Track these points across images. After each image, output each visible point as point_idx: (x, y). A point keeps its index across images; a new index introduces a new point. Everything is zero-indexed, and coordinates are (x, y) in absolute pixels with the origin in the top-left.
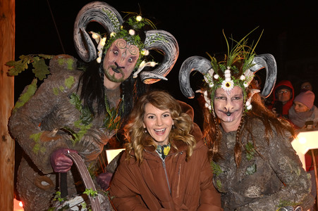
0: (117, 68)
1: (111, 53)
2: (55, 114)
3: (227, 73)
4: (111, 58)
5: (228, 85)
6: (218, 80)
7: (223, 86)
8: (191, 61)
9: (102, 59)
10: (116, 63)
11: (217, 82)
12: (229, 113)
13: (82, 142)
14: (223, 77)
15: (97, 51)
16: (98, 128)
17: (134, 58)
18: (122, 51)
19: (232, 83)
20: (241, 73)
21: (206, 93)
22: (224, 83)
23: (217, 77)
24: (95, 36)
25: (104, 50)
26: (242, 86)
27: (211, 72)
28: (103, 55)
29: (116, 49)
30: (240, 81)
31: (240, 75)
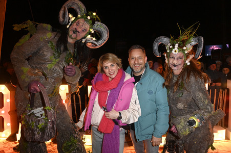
0: (75, 31)
1: (75, 24)
2: (39, 53)
3: (177, 45)
4: (74, 26)
5: (176, 51)
6: (171, 49)
7: (173, 52)
8: (160, 39)
9: (70, 26)
10: (76, 29)
11: (171, 50)
12: (175, 66)
13: (53, 69)
14: (174, 47)
15: (69, 22)
16: (62, 62)
17: (86, 30)
18: (81, 24)
19: (177, 51)
20: (184, 45)
21: (165, 55)
22: (174, 50)
23: (171, 47)
24: (70, 16)
25: (72, 22)
26: (184, 52)
27: (169, 44)
28: (71, 24)
29: (79, 23)
30: (183, 50)
31: (183, 47)
